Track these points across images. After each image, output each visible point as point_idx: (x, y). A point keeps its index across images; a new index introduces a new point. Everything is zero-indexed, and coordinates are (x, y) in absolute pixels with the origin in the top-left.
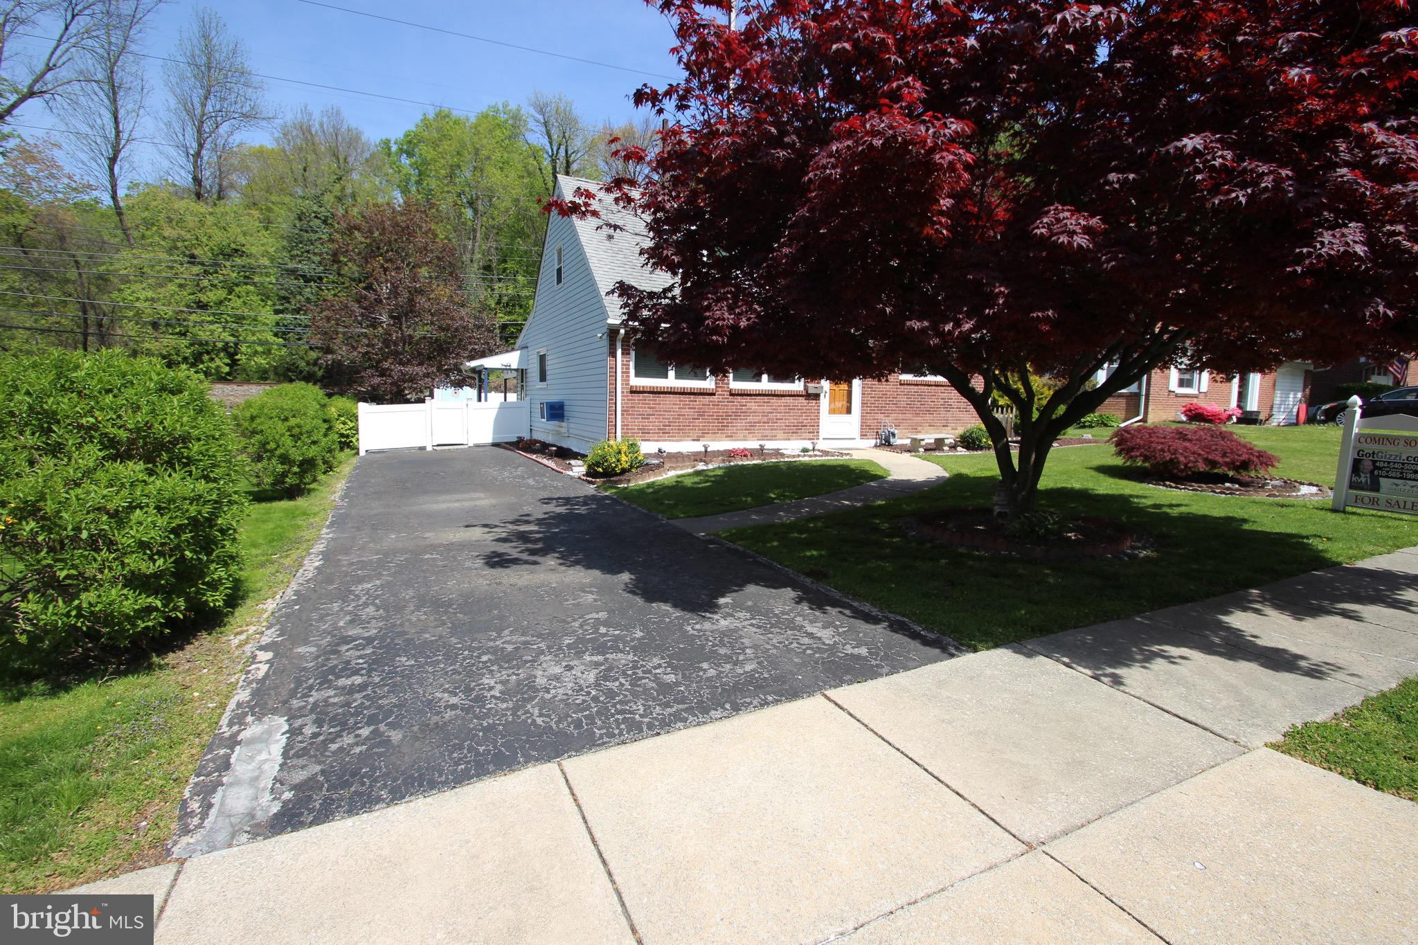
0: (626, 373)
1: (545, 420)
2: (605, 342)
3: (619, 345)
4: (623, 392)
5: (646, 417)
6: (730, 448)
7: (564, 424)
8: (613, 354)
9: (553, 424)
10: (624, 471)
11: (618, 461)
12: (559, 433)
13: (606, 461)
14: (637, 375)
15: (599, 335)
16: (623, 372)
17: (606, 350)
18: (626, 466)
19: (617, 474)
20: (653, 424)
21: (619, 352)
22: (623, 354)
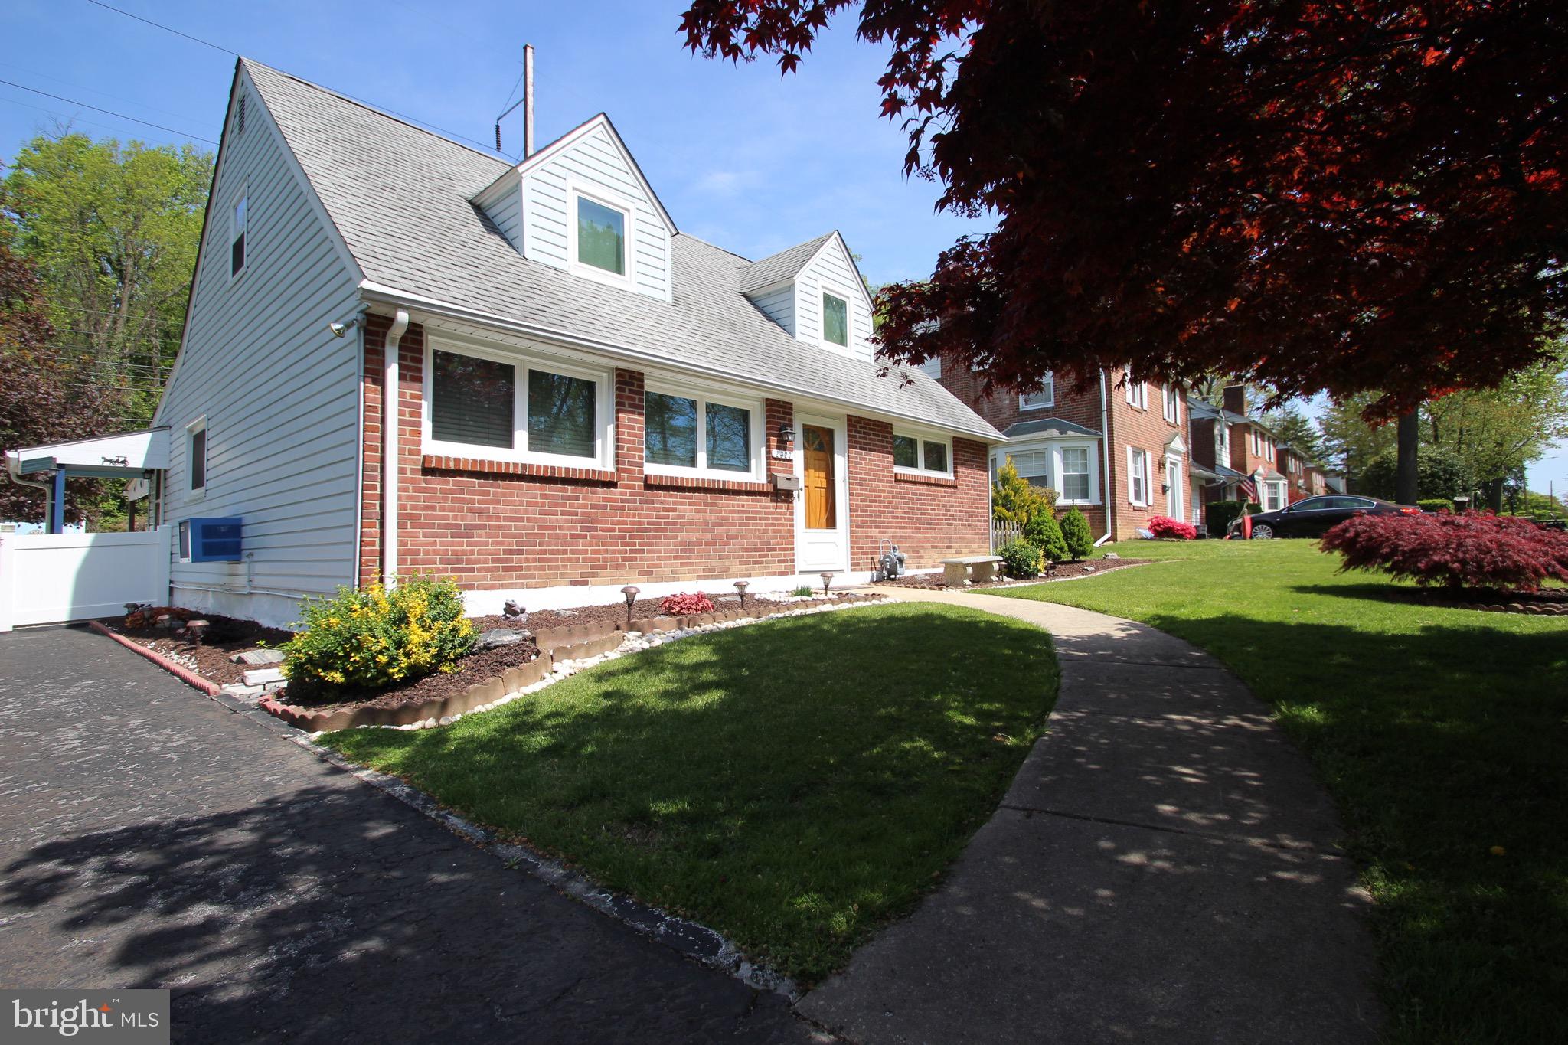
0: (410, 424)
1: (188, 560)
2: (353, 346)
3: (392, 354)
4: (401, 471)
5: (463, 532)
6: (668, 594)
7: (242, 568)
8: (376, 376)
9: (214, 570)
10: (416, 674)
11: (399, 644)
12: (228, 590)
13: (358, 649)
14: (438, 434)
15: (337, 326)
16: (401, 423)
17: (357, 366)
18: (424, 657)
19: (392, 686)
20: (483, 546)
21: (392, 372)
22: (402, 377)
